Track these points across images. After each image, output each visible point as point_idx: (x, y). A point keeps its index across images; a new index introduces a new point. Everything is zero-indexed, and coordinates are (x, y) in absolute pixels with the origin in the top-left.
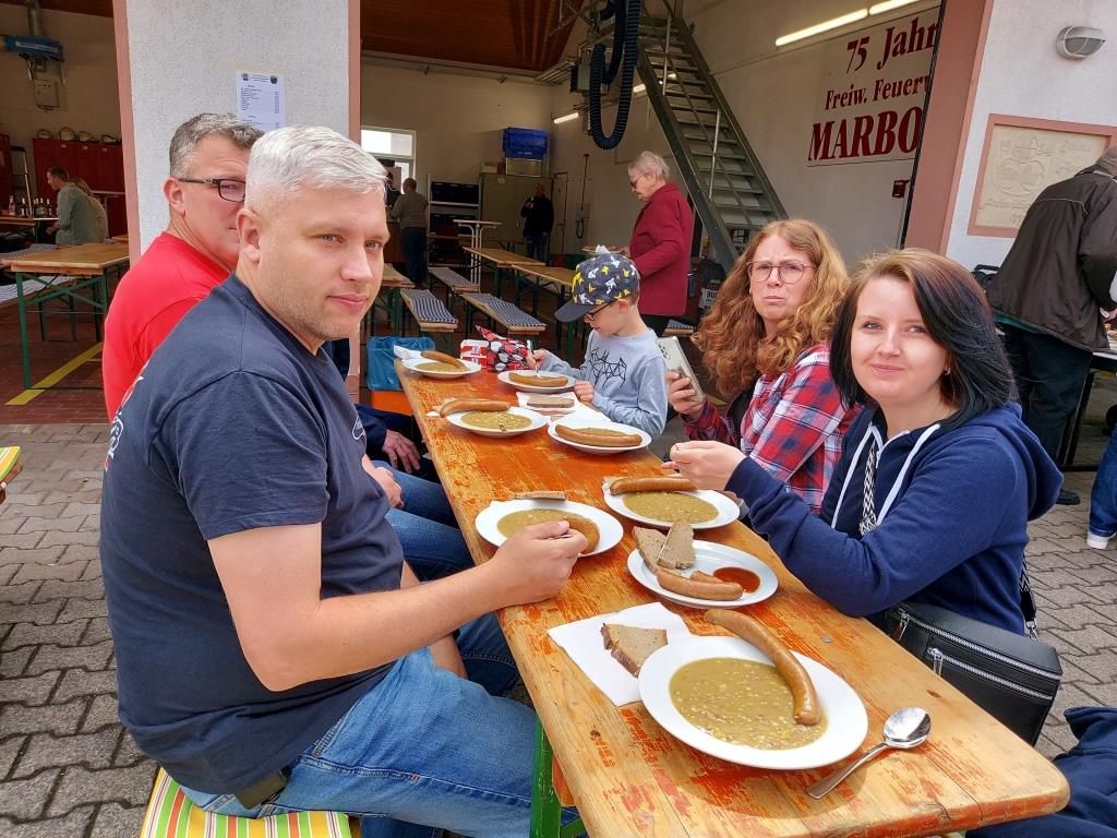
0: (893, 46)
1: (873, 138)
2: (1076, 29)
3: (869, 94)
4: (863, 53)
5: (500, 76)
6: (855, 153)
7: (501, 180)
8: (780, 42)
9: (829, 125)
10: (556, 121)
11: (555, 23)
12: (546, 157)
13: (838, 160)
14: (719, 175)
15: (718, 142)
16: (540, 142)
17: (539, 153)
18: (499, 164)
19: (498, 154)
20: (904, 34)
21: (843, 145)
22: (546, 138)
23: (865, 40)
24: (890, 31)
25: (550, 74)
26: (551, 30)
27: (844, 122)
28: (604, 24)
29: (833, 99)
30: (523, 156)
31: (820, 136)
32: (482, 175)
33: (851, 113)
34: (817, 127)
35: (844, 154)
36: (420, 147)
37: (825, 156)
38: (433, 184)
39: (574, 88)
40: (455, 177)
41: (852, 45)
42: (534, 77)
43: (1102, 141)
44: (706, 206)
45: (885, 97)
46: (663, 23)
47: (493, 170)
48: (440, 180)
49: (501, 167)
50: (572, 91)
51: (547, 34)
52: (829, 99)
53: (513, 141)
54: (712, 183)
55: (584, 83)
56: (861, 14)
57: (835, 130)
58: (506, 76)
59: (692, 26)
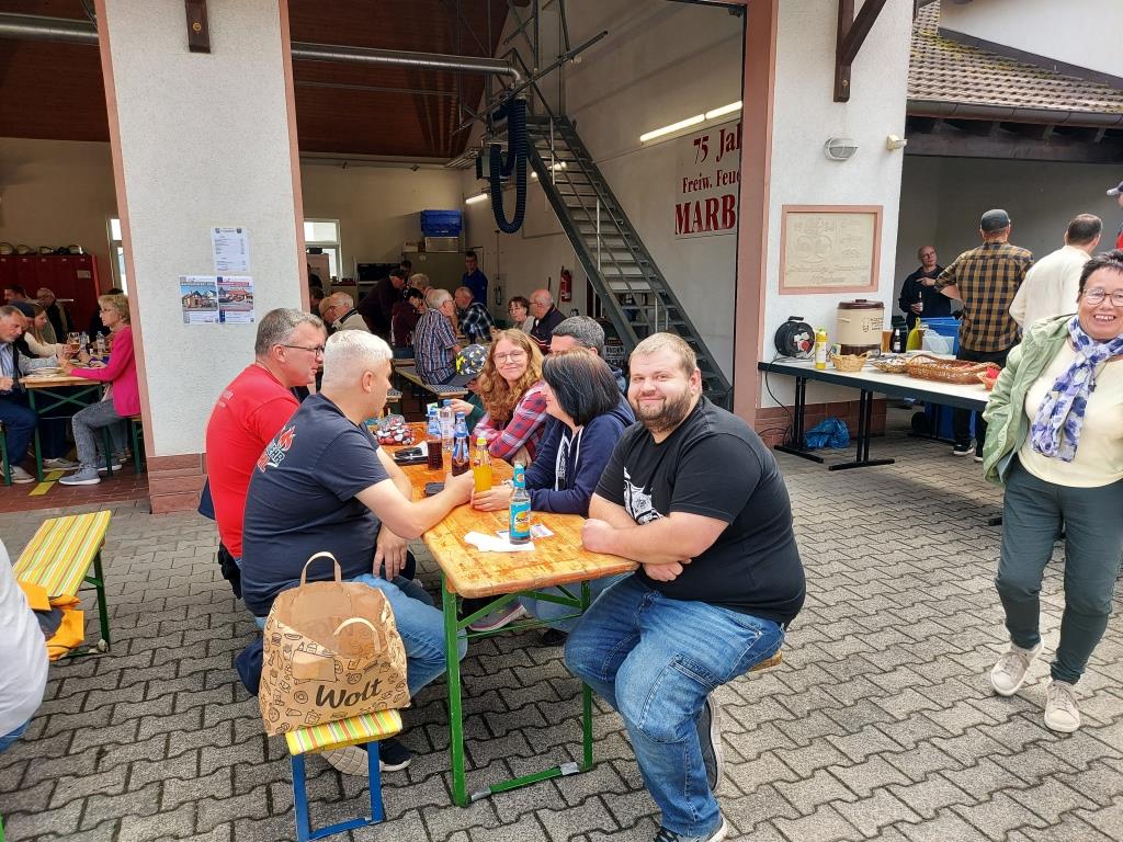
0: (726, 143)
1: (719, 216)
2: (835, 141)
3: (713, 181)
4: (705, 148)
5: (412, 165)
6: (709, 229)
7: (423, 258)
8: (644, 138)
9: (687, 205)
10: (468, 201)
11: (457, 125)
12: (462, 233)
13: (696, 234)
14: (604, 250)
15: (601, 222)
16: (455, 221)
17: (455, 230)
18: (420, 243)
19: (417, 235)
20: (733, 134)
21: (699, 222)
22: (459, 216)
23: (706, 139)
24: (722, 132)
25: (459, 161)
26: (454, 130)
27: (698, 203)
28: (499, 124)
29: (688, 185)
30: (441, 235)
31: (682, 214)
32: (404, 254)
33: (701, 196)
34: (679, 207)
35: (700, 230)
36: (343, 232)
37: (687, 231)
38: (359, 266)
39: (479, 176)
40: (378, 259)
41: (697, 142)
42: (443, 164)
43: (873, 216)
44: (597, 276)
45: (725, 184)
46: (547, 122)
47: (415, 249)
48: (365, 262)
49: (422, 246)
50: (478, 178)
51: (452, 133)
52: (685, 185)
53: (430, 222)
54: (600, 257)
55: (486, 172)
56: (699, 119)
57: (692, 208)
58: (419, 165)
59: (575, 122)
